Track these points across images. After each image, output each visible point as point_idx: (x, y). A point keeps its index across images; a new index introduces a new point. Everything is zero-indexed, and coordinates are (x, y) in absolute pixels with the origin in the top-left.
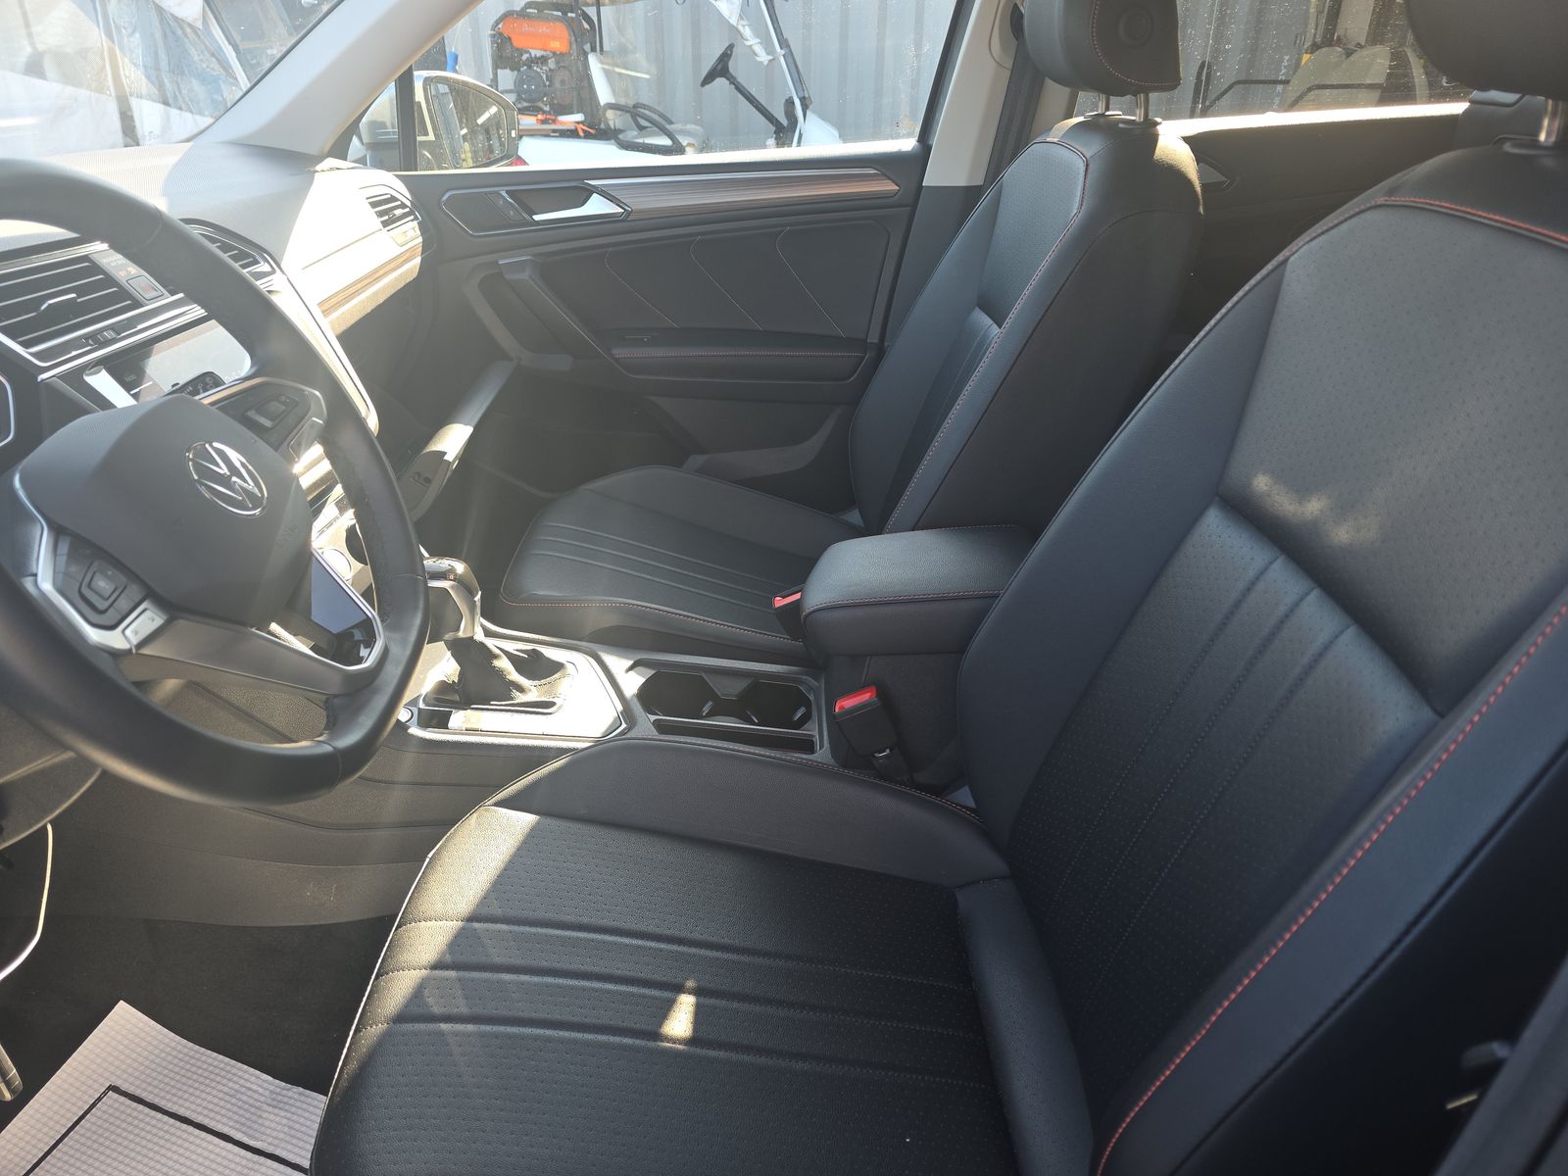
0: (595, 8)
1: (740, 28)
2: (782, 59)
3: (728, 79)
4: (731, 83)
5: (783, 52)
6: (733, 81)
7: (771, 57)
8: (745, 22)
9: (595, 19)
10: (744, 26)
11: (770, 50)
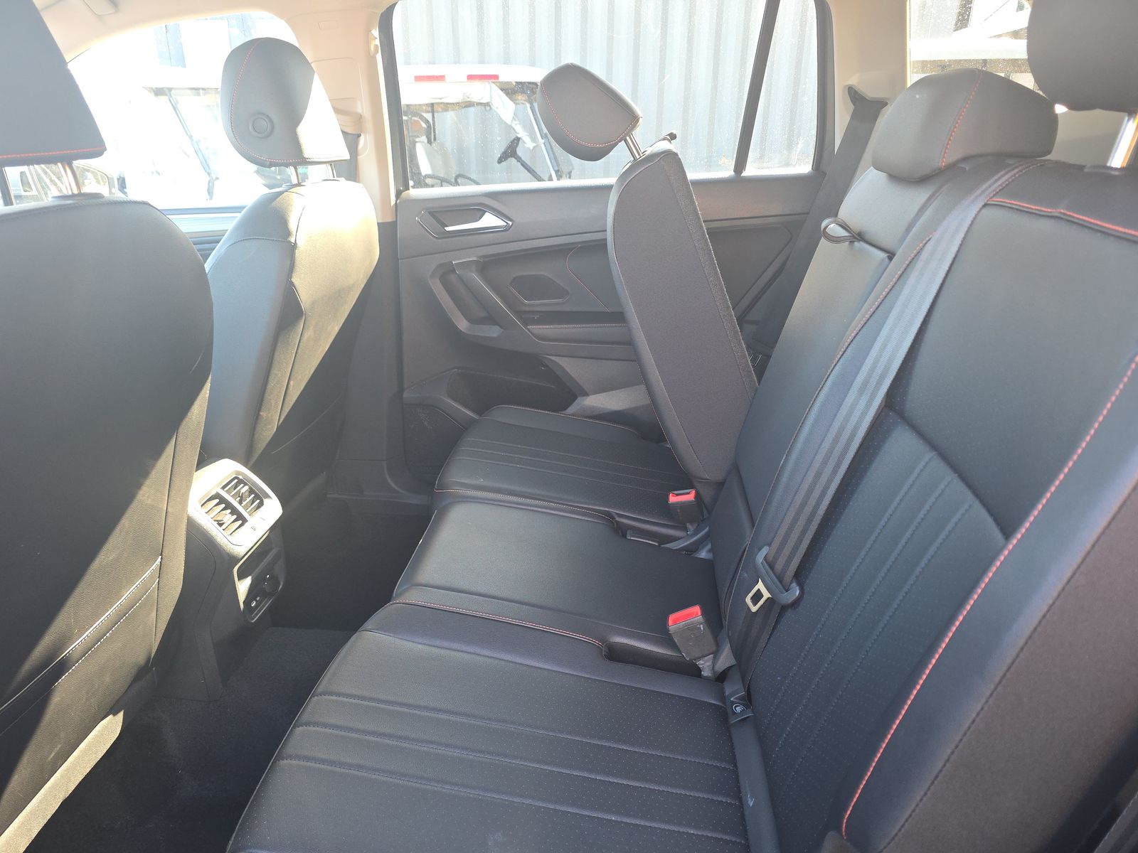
0: (430, 114)
1: (513, 125)
2: (543, 146)
3: (515, 158)
4: (518, 161)
5: (543, 141)
6: (519, 159)
7: (535, 145)
8: (517, 122)
9: (431, 120)
10: (516, 124)
11: (534, 139)
